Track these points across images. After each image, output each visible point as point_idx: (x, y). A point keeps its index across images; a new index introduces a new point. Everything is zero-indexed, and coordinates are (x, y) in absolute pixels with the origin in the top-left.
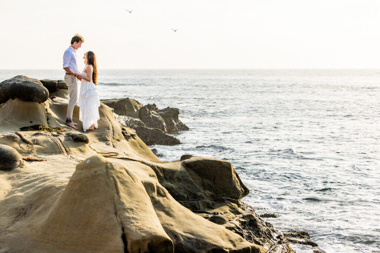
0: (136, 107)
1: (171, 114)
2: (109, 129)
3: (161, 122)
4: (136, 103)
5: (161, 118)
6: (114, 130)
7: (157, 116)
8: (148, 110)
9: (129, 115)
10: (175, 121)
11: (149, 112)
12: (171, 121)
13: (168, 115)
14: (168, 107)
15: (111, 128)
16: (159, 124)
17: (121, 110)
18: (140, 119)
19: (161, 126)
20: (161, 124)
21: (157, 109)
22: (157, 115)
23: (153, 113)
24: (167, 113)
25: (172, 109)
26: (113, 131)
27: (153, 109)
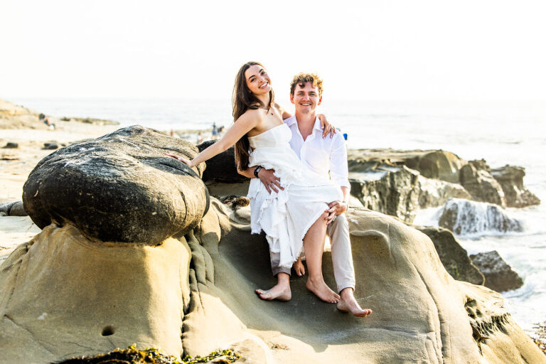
0: (455, 165)
1: (512, 177)
2: (428, 330)
3: (495, 190)
4: (455, 159)
5: (495, 184)
6: (447, 330)
7: (489, 180)
8: (474, 169)
9: (443, 179)
10: (518, 187)
11: (476, 173)
12: (512, 187)
13: (506, 177)
14: (507, 166)
15: (435, 324)
16: (492, 194)
17: (430, 169)
18: (462, 185)
19: (495, 197)
20: (495, 194)
21: (488, 167)
22: (489, 177)
23: (482, 174)
24: (506, 174)
25: (514, 168)
26: (443, 335)
27: (482, 168)
